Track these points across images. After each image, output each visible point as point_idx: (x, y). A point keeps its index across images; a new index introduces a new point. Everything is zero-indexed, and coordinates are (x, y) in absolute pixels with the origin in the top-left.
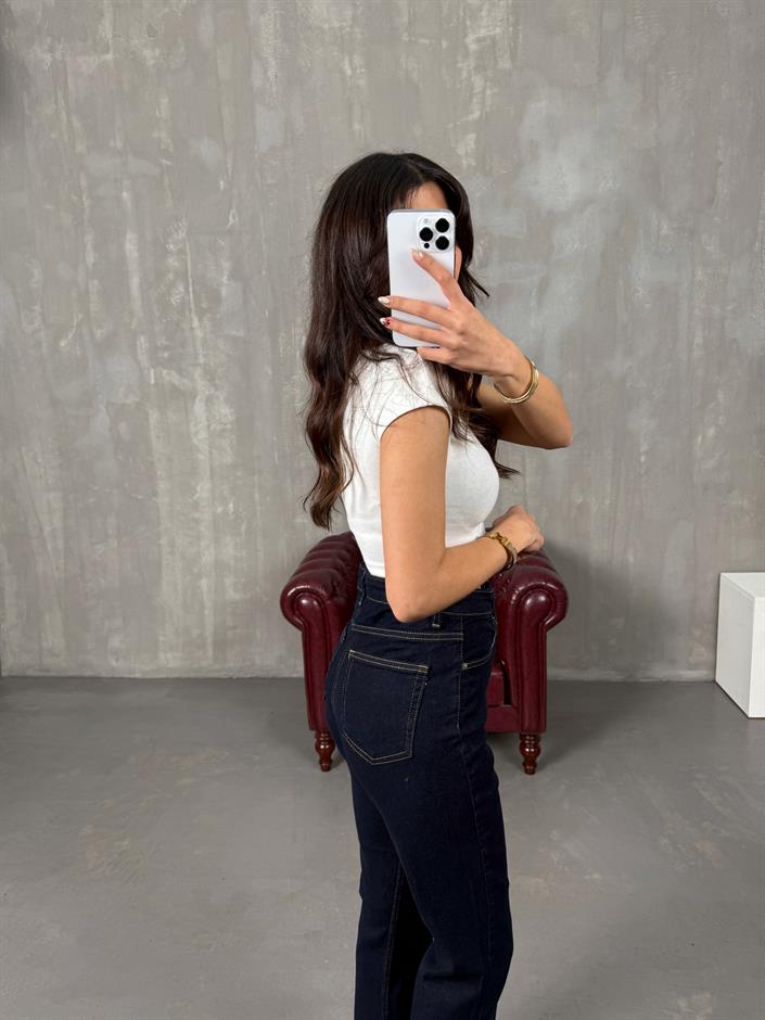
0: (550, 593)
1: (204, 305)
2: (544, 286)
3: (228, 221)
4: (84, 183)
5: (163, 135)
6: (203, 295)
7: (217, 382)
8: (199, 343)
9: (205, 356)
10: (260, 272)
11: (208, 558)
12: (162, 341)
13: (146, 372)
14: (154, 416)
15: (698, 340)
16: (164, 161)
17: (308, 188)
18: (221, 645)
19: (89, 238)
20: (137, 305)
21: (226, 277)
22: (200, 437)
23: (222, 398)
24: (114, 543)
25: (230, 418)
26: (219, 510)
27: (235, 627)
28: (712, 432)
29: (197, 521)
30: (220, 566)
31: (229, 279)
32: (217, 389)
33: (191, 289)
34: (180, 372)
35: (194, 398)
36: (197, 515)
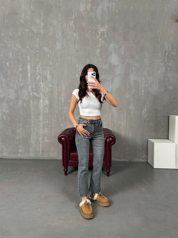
0: (112, 138)
1: (44, 80)
2: (113, 79)
3: (49, 64)
4: (20, 54)
5: (37, 46)
6: (43, 78)
7: (46, 96)
8: (42, 88)
9: (43, 90)
10: (56, 74)
11: (41, 133)
12: (34, 87)
13: (30, 93)
14: (31, 102)
15: (143, 91)
16: (37, 51)
17: (66, 58)
18: (43, 152)
19: (20, 66)
20: (29, 79)
21: (48, 75)
22: (41, 107)
23: (46, 99)
24: (21, 129)
25: (48, 103)
26: (44, 122)
27: (46, 148)
28: (146, 110)
29: (40, 125)
30: (44, 135)
31: (49, 75)
32: (45, 97)
33: (41, 77)
34: (38, 93)
35: (40, 99)
36: (39, 123)
